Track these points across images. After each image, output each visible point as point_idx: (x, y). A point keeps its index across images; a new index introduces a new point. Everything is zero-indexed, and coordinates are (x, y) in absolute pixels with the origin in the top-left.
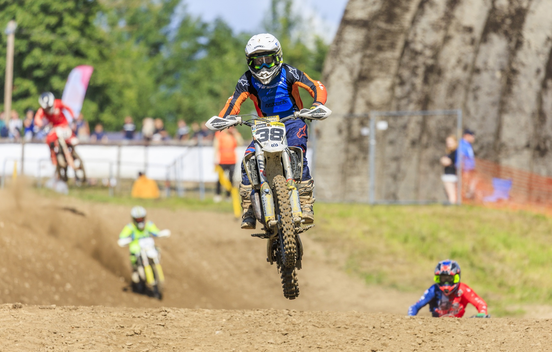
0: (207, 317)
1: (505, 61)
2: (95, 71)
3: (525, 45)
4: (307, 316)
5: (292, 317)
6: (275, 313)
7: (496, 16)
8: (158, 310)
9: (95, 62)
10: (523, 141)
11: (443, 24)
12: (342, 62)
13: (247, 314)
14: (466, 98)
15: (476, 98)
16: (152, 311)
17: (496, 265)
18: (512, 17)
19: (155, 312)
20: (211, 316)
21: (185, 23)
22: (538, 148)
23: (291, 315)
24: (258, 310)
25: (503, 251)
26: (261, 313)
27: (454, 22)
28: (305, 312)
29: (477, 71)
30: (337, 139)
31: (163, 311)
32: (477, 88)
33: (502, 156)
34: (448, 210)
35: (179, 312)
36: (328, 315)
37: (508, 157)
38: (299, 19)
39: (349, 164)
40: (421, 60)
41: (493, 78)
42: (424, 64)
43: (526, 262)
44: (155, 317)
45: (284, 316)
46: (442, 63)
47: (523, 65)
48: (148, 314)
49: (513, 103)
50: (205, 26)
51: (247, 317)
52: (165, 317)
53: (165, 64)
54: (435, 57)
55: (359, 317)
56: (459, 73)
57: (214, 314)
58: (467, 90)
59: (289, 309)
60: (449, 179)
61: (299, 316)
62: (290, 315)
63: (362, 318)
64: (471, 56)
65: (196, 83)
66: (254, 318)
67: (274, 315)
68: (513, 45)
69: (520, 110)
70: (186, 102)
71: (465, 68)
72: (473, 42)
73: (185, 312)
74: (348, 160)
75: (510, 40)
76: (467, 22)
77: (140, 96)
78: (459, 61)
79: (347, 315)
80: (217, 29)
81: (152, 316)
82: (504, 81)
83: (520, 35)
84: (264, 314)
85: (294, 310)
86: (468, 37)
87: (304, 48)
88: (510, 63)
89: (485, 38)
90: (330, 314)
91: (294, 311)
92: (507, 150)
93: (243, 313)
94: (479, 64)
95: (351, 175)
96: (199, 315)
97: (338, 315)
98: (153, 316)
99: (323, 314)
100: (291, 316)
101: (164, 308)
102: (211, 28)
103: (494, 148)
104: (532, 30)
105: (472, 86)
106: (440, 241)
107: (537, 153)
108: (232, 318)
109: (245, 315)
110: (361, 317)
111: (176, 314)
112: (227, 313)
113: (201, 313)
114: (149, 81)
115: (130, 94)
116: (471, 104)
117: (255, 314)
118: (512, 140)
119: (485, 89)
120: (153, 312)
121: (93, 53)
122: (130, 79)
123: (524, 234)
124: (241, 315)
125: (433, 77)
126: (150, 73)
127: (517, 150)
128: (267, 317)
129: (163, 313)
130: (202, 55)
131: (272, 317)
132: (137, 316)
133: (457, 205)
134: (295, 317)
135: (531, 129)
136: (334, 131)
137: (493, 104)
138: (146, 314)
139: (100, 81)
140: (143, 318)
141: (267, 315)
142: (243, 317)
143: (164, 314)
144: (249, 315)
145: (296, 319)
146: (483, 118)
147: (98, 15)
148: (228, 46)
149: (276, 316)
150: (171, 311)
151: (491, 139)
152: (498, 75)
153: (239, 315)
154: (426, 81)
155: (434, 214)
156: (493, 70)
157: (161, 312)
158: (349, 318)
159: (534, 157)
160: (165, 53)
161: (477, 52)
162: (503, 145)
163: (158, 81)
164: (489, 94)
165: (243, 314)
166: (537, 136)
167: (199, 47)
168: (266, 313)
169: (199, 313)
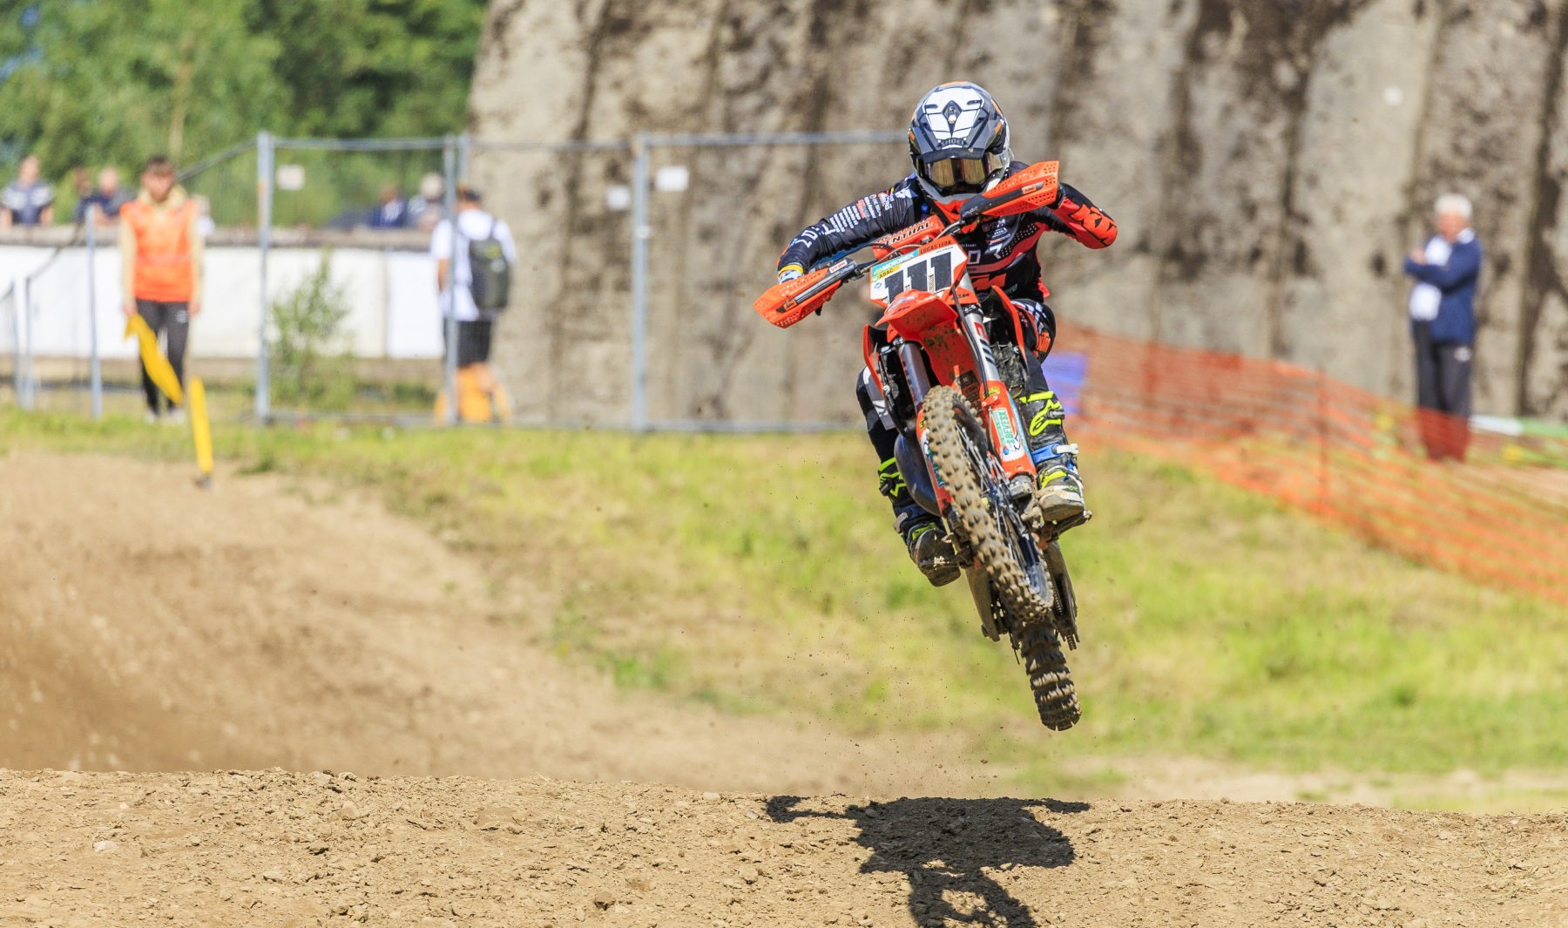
0: (67, 796)
4: (390, 794)
5: (341, 795)
6: (289, 783)
10: (1129, 228)
13: (196, 785)
20: (83, 791)
22: (1175, 253)
23: (338, 788)
24: (233, 773)
26: (242, 783)
28: (383, 780)
30: (536, 220)
32: (983, 60)
33: (1059, 277)
37: (1080, 279)
39: (571, 303)
41: (1033, 27)
43: (1131, 617)
45: (315, 793)
49: (1096, 108)
51: (199, 796)
55: (556, 796)
56: (924, 10)
57: (92, 785)
58: (950, 64)
59: (332, 771)
61: (365, 794)
62: (334, 789)
63: (567, 799)
65: (92, 41)
66: (219, 799)
67: (285, 788)
69: (1120, 130)
70: (59, 102)
74: (567, 288)
79: (518, 789)
82: (1068, 36)
84: (251, 785)
85: (347, 773)
90: (464, 786)
91: (347, 778)
95: (579, 338)
96: (43, 789)
97: (489, 790)
99: (440, 786)
100: (339, 792)
105: (967, 52)
106: (854, 548)
107: (1173, 269)
108: (148, 799)
109: (192, 790)
110: (564, 796)
112: (133, 784)
113: (49, 783)
117: (223, 784)
119: (1005, 63)
124: (178, 788)
125: (839, 25)
128: (263, 794)
131: (277, 795)
134: (352, 796)
135: (1153, 191)
136: (528, 197)
137: (1033, 110)
141: (263, 787)
142: (185, 796)
144: (205, 789)
145: (356, 804)
149: (291, 794)
152: (1049, 15)
153: (173, 790)
154: (818, 35)
156: (1032, 1)
158: (525, 799)
159: (1163, 280)
164: (1019, 78)
165: (186, 785)
166: (1173, 215)
169: (41, 782)
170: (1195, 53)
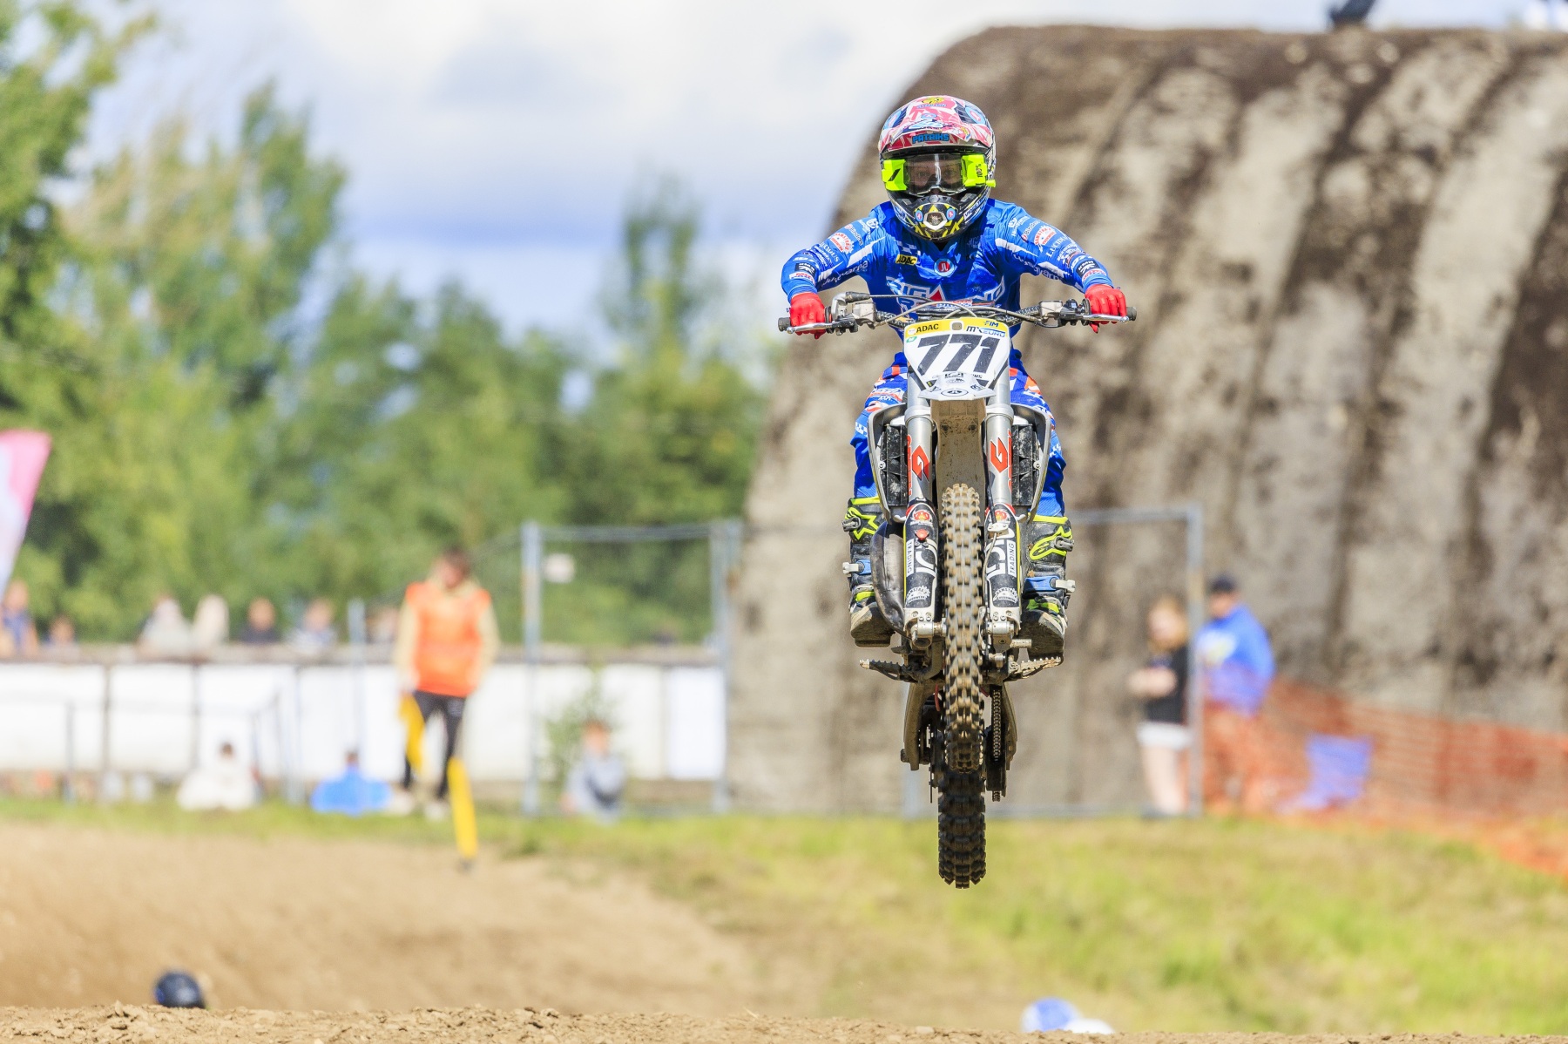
0: (260, 1034)
1: (1357, 374)
2: (52, 455)
3: (1423, 324)
4: (593, 1029)
5: (543, 1031)
6: (489, 1020)
7: (1326, 228)
8: (102, 1013)
9: (50, 424)
10: (1417, 635)
11: (1157, 255)
12: (827, 381)
13: (393, 1022)
14: (1234, 495)
15: (1264, 495)
16: (83, 1015)
17: (1313, 1006)
18: (1382, 232)
19: (91, 1020)
20: (277, 1029)
21: (345, 302)
22: (1467, 658)
23: (539, 1024)
24: (430, 1011)
25: (1335, 963)
26: (440, 1020)
27: (1192, 250)
28: (586, 1017)
29: (1266, 406)
30: (816, 631)
31: (118, 1015)
32: (1268, 464)
33: (1350, 683)
34: (1158, 833)
35: (169, 1017)
36: (663, 1025)
37: (1371, 685)
38: (717, 287)
39: (854, 712)
40: (1084, 371)
41: (1320, 429)
42: (1096, 384)
43: (1408, 996)
44: (90, 1035)
45: (515, 1028)
46: (1153, 380)
47: (1418, 386)
48: (65, 1023)
49: (1384, 510)
50: (407, 309)
51: (395, 1032)
52: (123, 1032)
53: (283, 435)
54: (1132, 360)
55: (765, 1031)
56: (1211, 415)
57: (286, 1022)
58: (1236, 468)
59: (535, 1009)
60: (1160, 739)
61: (567, 1029)
62: (535, 1025)
63: (776, 1034)
64: (1247, 358)
65: (381, 495)
66: (417, 1035)
67: (484, 1024)
68: (1383, 319)
69: (1410, 533)
70: (348, 557)
71: (1229, 397)
72: (1253, 312)
73: (191, 1019)
74: (849, 699)
75: (1374, 306)
76: (1234, 248)
77: (197, 537)
78: (1209, 376)
79: (725, 1025)
80: (445, 320)
81: (78, 1031)
82: (1356, 438)
83: (1405, 289)
84: (449, 1022)
85: (549, 1010)
86: (1237, 297)
87: (731, 379)
88: (1375, 379)
89: (1291, 299)
90: (669, 1021)
91: (549, 1015)
92: (1368, 663)
93: (382, 1020)
94: (1275, 383)
95: (860, 749)
96: (235, 1027)
97: (695, 1026)
98: (83, 1032)
99: (645, 1022)
100: (540, 1027)
101: (118, 1007)
102: (428, 317)
103: (1326, 657)
104: (1443, 274)
105: (1253, 457)
106: (1126, 928)
107: (1465, 674)
108: (343, 1035)
109: (388, 1026)
110: (773, 1031)
111: (159, 1025)
112: (328, 1022)
113: (242, 1021)
114: (229, 492)
115: (167, 530)
116: (1248, 514)
117: (421, 1021)
118: (1383, 631)
119: (1294, 466)
120: (82, 1019)
121: (44, 395)
122: (168, 480)
123: (1406, 905)
124: (375, 1025)
125: (1123, 430)
126: (232, 467)
127: (1399, 664)
128: (463, 1030)
129: (116, 1021)
130: (401, 402)
131: (475, 1031)
132: (28, 1031)
133: (1185, 818)
134: (554, 1031)
135: (1443, 596)
136: (806, 606)
137: (1322, 514)
138: (59, 1024)
139: (65, 487)
140: (49, 1038)
141: (461, 1024)
142: (382, 1032)
143: (118, 1025)
144: (402, 1025)
145: (557, 1038)
146: (1290, 561)
147: (63, 272)
148: (481, 371)
149: (491, 1030)
150: (144, 1014)
151: (1314, 628)
152: (1337, 418)
153: (369, 1026)
154: (1101, 439)
155: (1111, 845)
156: (1321, 405)
157: (109, 1017)
158: (733, 1034)
159: (1455, 685)
160: (282, 399)
161: (1266, 345)
162: (1352, 648)
163: (260, 491)
164: (1308, 482)
165: (383, 1022)
166: (1464, 618)
167: (392, 378)
168: (458, 1021)
169: (234, 1021)
170: (1486, 453)
